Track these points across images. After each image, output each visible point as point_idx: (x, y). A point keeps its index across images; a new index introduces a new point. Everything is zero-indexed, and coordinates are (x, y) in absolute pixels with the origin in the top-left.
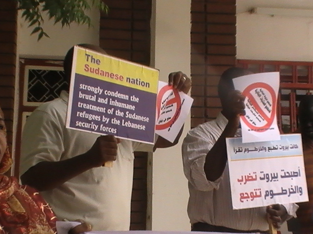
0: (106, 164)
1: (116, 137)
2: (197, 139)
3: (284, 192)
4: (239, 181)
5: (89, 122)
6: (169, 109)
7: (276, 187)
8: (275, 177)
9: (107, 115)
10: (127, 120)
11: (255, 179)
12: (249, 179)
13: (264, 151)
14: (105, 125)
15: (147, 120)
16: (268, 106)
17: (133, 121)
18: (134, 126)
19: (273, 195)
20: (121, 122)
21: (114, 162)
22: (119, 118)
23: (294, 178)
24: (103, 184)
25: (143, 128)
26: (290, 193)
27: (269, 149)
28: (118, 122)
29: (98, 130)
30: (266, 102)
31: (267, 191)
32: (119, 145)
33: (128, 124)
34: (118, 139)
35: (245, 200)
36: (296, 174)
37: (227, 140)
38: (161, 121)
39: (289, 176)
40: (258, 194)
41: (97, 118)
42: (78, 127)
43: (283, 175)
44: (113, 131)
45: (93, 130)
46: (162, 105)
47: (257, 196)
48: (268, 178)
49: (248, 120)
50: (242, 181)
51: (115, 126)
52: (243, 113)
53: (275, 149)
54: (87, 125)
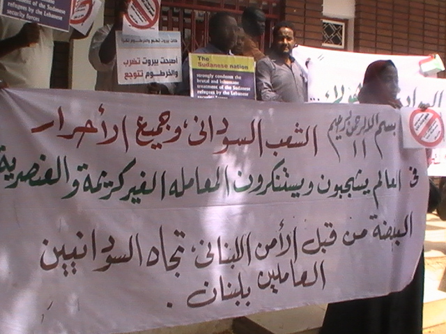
0: (31, 45)
1: (39, 24)
2: (102, 34)
3: (162, 74)
4: (124, 63)
5: (18, 11)
6: (83, 8)
7: (155, 70)
8: (156, 63)
9: (32, 6)
10: (48, 11)
11: (139, 63)
12: (134, 62)
13: (147, 43)
14: (30, 14)
15: (64, 12)
16: (152, 11)
17: (53, 13)
18: (53, 16)
19: (152, 75)
20: (43, 13)
21: (37, 44)
22: (42, 9)
23: (172, 64)
24: (28, 63)
25: (61, 18)
26: (167, 75)
27: (152, 41)
28: (41, 13)
29: (25, 18)
30: (149, 7)
31: (148, 73)
32: (41, 31)
33: (49, 15)
34: (41, 26)
35: (128, 78)
36: (173, 62)
37: (116, 32)
38: (76, 17)
39: (168, 63)
40: (141, 74)
41: (24, 8)
42: (9, 15)
43: (163, 61)
44: (37, 19)
45: (20, 18)
46: (76, 4)
47: (139, 76)
48: (150, 63)
49: (132, 19)
50: (127, 63)
51: (38, 16)
52: (126, 13)
53: (157, 41)
54: (16, 14)
